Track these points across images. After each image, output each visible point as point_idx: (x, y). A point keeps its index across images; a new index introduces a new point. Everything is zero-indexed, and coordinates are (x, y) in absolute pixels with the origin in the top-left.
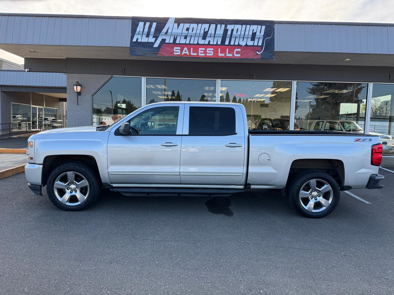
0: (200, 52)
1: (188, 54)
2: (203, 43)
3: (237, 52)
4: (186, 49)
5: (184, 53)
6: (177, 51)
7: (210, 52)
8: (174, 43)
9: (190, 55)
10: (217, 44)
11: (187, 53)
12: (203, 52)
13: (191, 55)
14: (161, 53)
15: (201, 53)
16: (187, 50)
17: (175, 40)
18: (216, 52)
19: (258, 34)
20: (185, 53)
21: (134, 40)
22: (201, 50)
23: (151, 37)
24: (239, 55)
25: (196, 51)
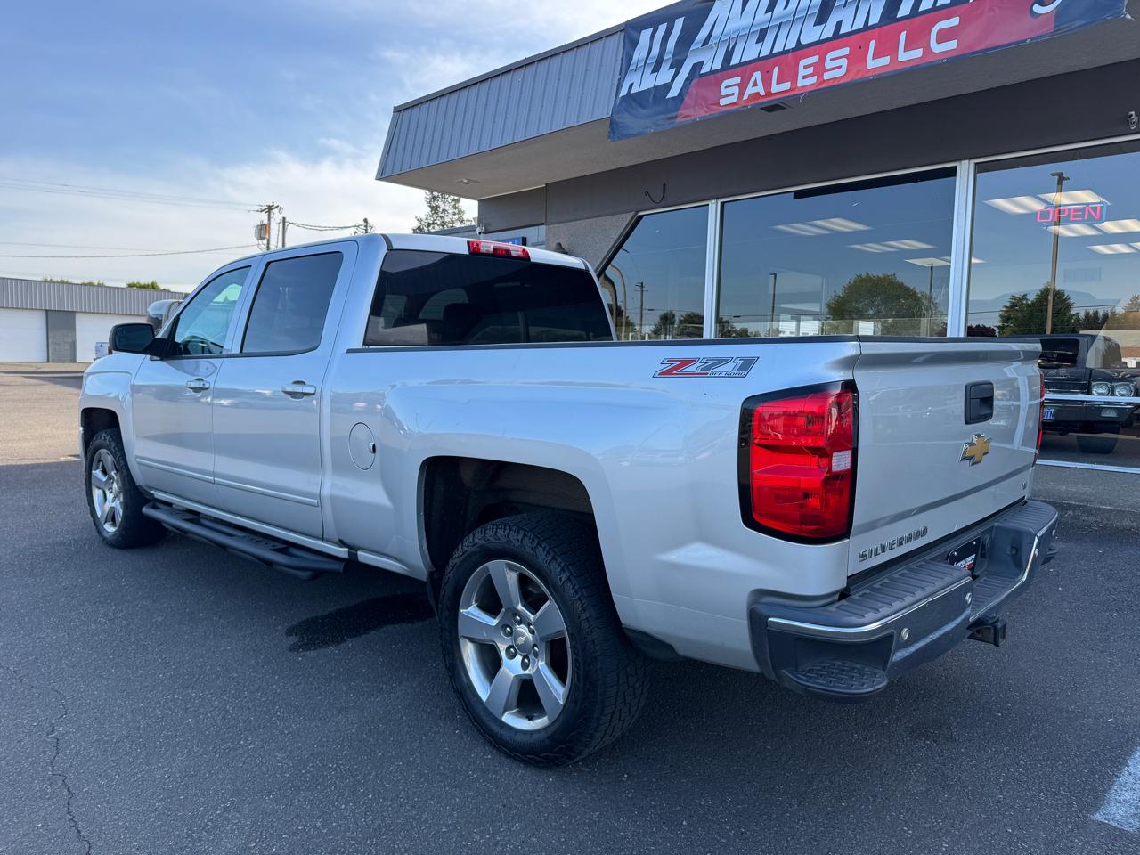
0: (802, 72)
1: (763, 93)
2: (815, 38)
3: (944, 36)
4: (757, 76)
5: (750, 90)
6: (729, 93)
7: (837, 65)
8: (727, 68)
9: (769, 93)
10: (866, 27)
11: (761, 90)
12: (811, 70)
13: (772, 94)
14: (686, 112)
15: (805, 77)
16: (760, 82)
17: (729, 55)
18: (857, 58)
20: (755, 90)
21: (624, 92)
22: (805, 67)
23: (665, 67)
24: (952, 45)
25: (790, 74)
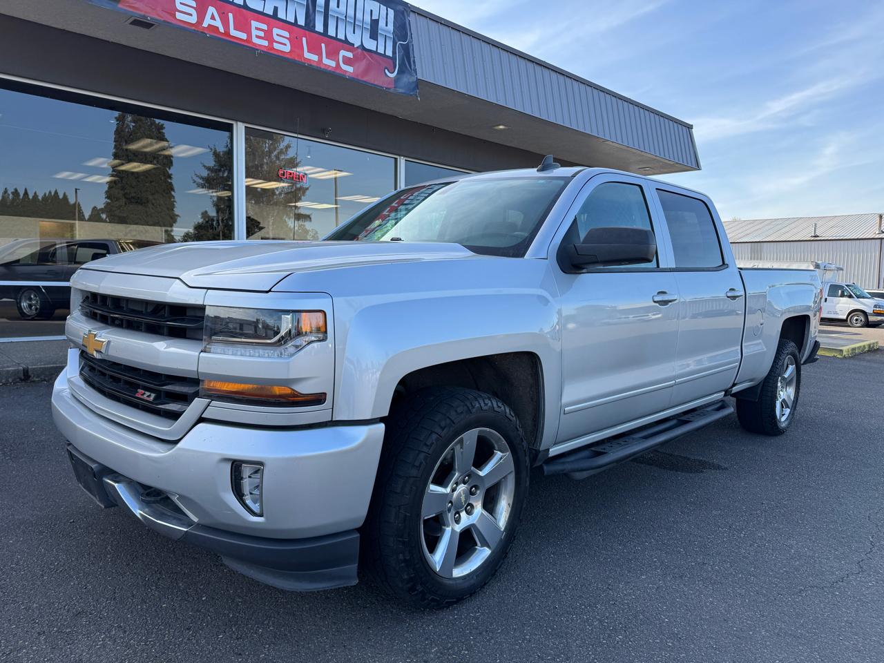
0: (254, 32)
1: (222, 30)
2: (259, 8)
3: (346, 61)
4: (212, 10)
5: (207, 22)
6: (185, 10)
7: (282, 42)
9: (229, 34)
10: (296, 24)
11: (218, 23)
12: (262, 34)
13: (231, 36)
15: (257, 37)
16: (217, 17)
18: (296, 43)
19: (382, 24)
20: (213, 23)
22: (257, 29)
24: (351, 69)
